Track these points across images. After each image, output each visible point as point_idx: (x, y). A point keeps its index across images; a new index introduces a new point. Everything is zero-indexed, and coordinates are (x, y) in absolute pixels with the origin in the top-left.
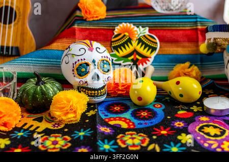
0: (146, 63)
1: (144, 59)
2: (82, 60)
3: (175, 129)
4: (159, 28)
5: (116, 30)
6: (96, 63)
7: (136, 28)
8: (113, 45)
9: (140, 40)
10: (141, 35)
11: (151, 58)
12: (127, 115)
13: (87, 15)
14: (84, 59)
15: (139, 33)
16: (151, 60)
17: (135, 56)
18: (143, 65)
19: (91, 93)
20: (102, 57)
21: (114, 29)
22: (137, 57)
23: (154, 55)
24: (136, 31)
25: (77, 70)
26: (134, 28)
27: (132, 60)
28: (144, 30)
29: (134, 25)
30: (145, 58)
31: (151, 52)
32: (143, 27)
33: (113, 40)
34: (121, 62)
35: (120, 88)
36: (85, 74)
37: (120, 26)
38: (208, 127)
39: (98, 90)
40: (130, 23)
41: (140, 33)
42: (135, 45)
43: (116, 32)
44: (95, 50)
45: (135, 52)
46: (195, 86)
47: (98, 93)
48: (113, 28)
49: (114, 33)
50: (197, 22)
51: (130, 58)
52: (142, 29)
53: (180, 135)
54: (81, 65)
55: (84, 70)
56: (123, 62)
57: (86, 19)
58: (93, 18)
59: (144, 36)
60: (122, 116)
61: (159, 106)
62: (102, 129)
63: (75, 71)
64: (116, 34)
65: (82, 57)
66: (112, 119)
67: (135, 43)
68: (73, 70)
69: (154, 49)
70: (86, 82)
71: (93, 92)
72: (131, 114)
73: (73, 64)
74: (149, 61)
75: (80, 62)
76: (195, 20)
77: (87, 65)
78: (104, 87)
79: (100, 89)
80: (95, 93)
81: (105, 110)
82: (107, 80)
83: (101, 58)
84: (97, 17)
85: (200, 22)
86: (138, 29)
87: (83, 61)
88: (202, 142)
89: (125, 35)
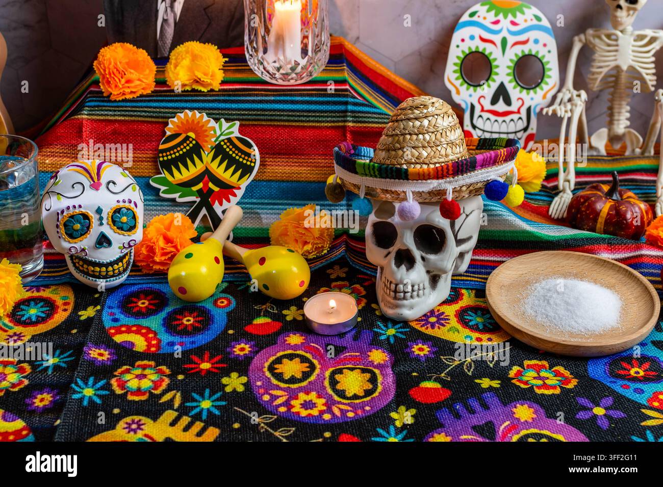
0: (229, 201)
1: (225, 191)
2: (74, 207)
3: (230, 359)
4: (264, 123)
5: (170, 126)
6: (104, 215)
7: (212, 123)
8: (161, 159)
9: (219, 150)
10: (222, 138)
11: (239, 188)
12: (155, 322)
13: (109, 89)
14: (80, 206)
15: (218, 133)
16: (240, 193)
17: (206, 185)
18: (221, 204)
19: (93, 271)
20: (118, 201)
21: (167, 124)
22: (211, 185)
23: (245, 183)
24: (213, 129)
25: (65, 225)
26: (208, 122)
27: (200, 192)
28: (229, 128)
29: (208, 115)
30: (227, 190)
31: (241, 178)
32: (227, 120)
33: (161, 147)
34: (176, 196)
35: (157, 259)
36: (82, 235)
37: (179, 118)
38: (291, 360)
39: (107, 265)
40: (200, 109)
41: (221, 135)
42: (207, 161)
43: (170, 129)
44: (103, 187)
45: (207, 174)
46: (295, 269)
47: (107, 272)
48: (165, 120)
49: (165, 133)
50: (346, 111)
51: (195, 189)
52: (225, 125)
53: (228, 375)
54: (72, 217)
55: (78, 226)
56: (180, 197)
57: (109, 96)
58: (124, 94)
59: (229, 140)
60: (144, 322)
61: (226, 302)
62: (94, 353)
63: (62, 227)
64: (168, 133)
65: (76, 202)
66: (123, 329)
67: (207, 156)
68: (57, 226)
69: (247, 170)
70: (83, 250)
71: (98, 269)
72: (164, 319)
73: (58, 214)
74: (235, 195)
75: (71, 211)
76: (342, 108)
77: (86, 217)
78: (120, 259)
79: (111, 264)
80: (100, 271)
81: (119, 307)
82: (126, 246)
83: (115, 205)
84: (132, 92)
85: (352, 112)
86: (217, 126)
87: (77, 211)
88: (262, 391)
89: (188, 138)
